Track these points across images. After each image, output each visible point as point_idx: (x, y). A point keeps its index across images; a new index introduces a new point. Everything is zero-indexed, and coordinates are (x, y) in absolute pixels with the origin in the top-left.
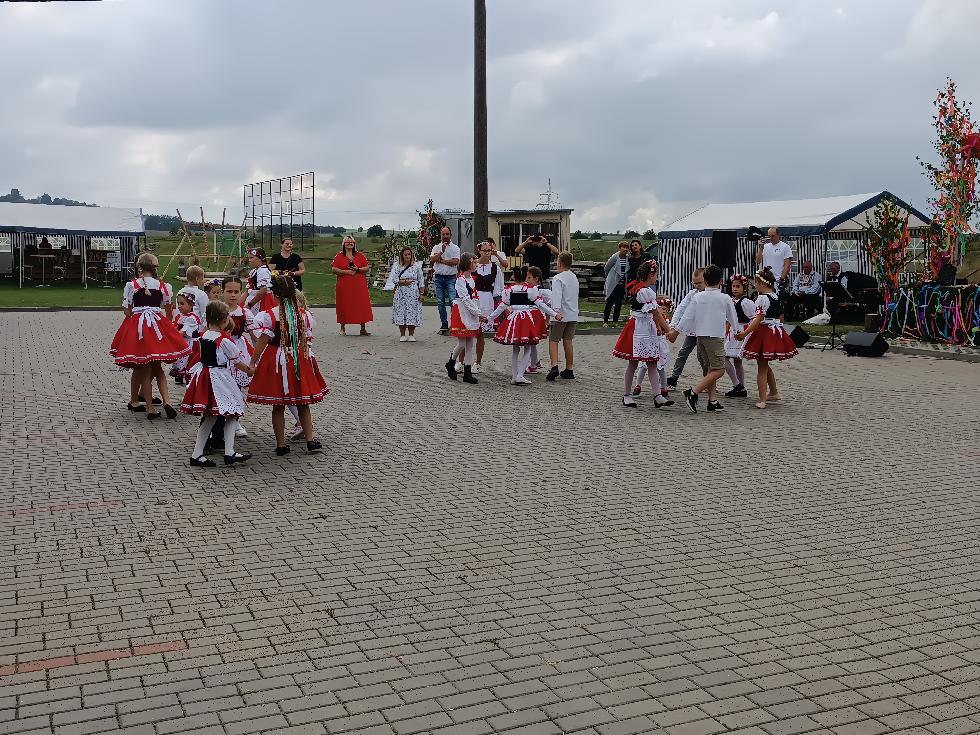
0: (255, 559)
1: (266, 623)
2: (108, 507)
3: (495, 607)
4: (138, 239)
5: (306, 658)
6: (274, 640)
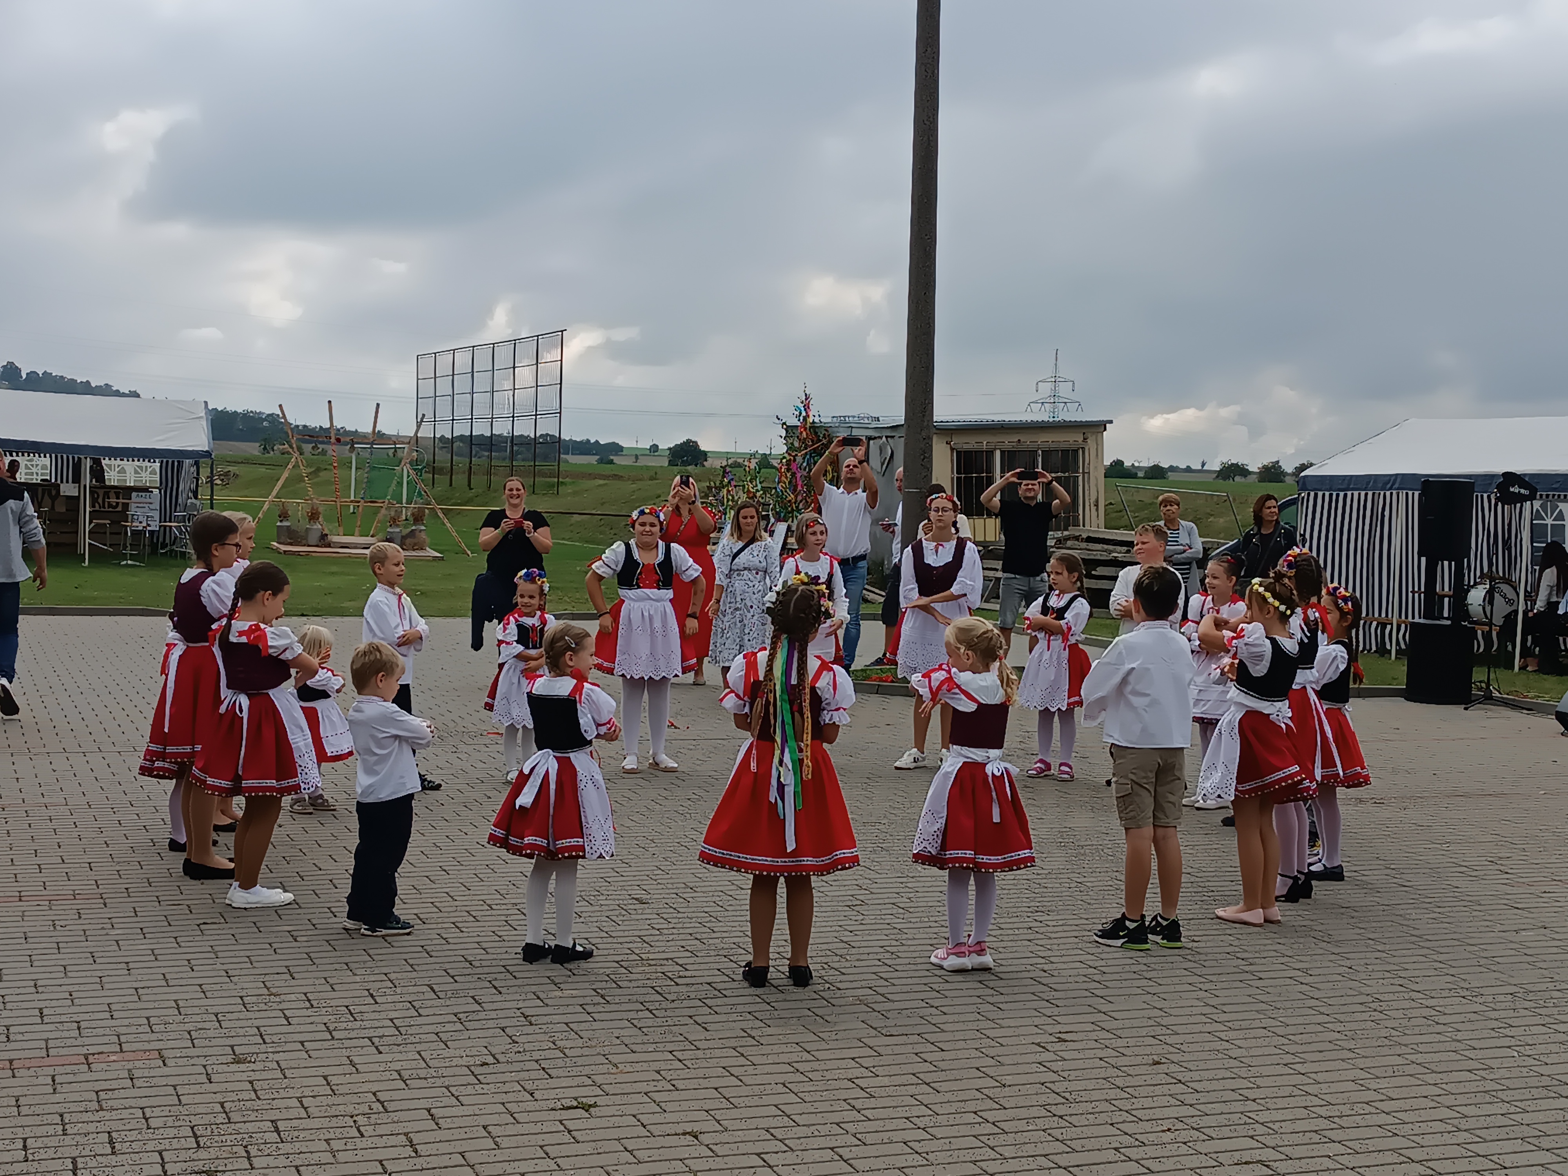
2: (130, 1065)
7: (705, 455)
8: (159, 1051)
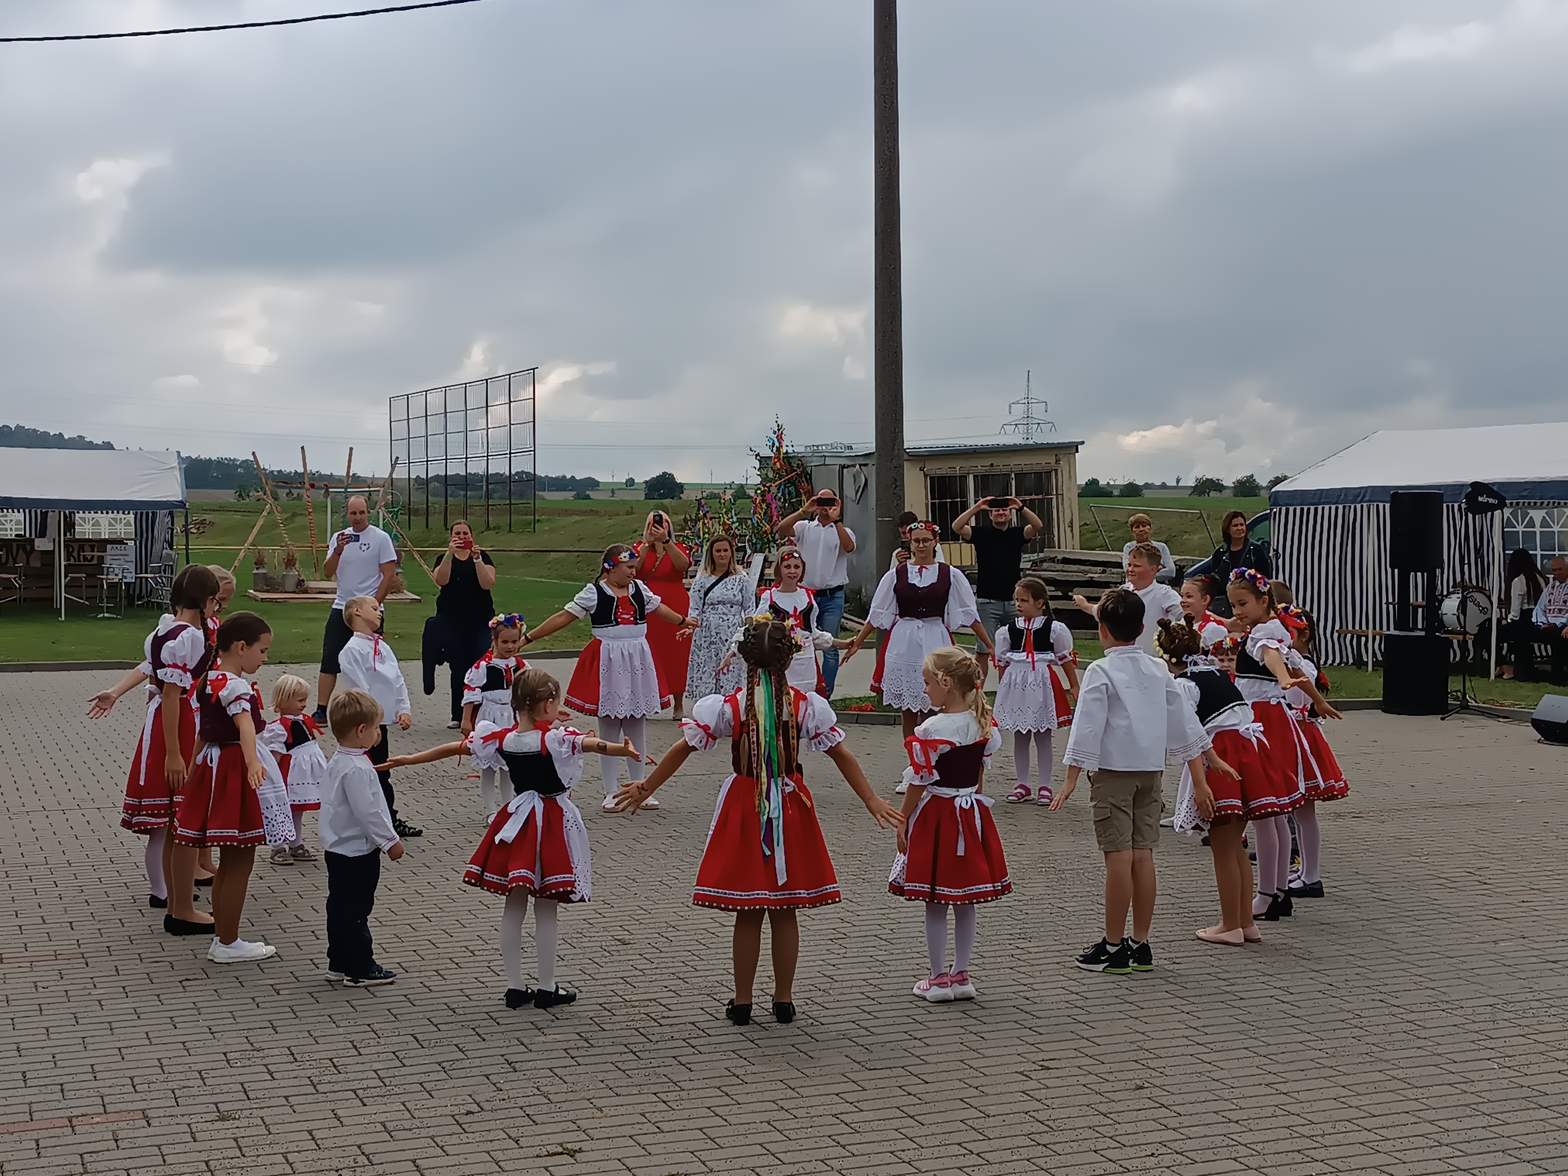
2: (114, 1127)
7: (681, 487)
8: (143, 1111)
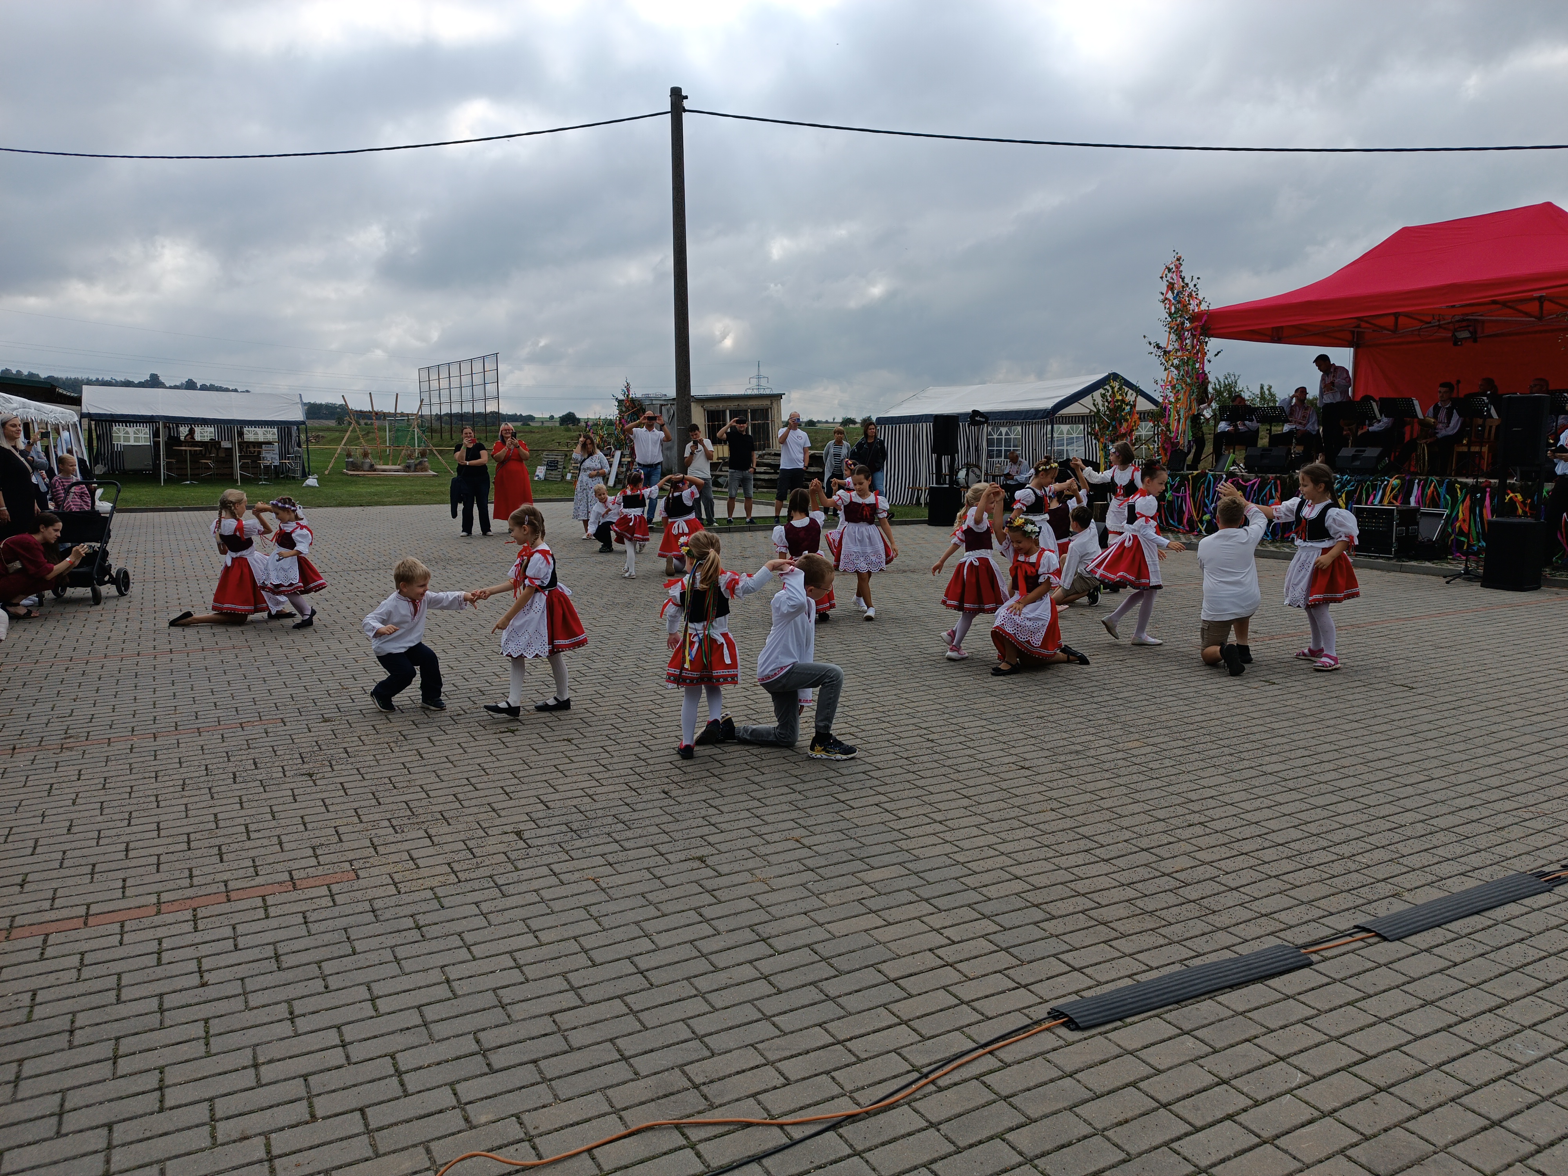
0: (433, 778)
1: (447, 848)
3: (700, 822)
4: (298, 429)
5: (492, 884)
6: (456, 867)
7: (578, 419)
8: (282, 719)
